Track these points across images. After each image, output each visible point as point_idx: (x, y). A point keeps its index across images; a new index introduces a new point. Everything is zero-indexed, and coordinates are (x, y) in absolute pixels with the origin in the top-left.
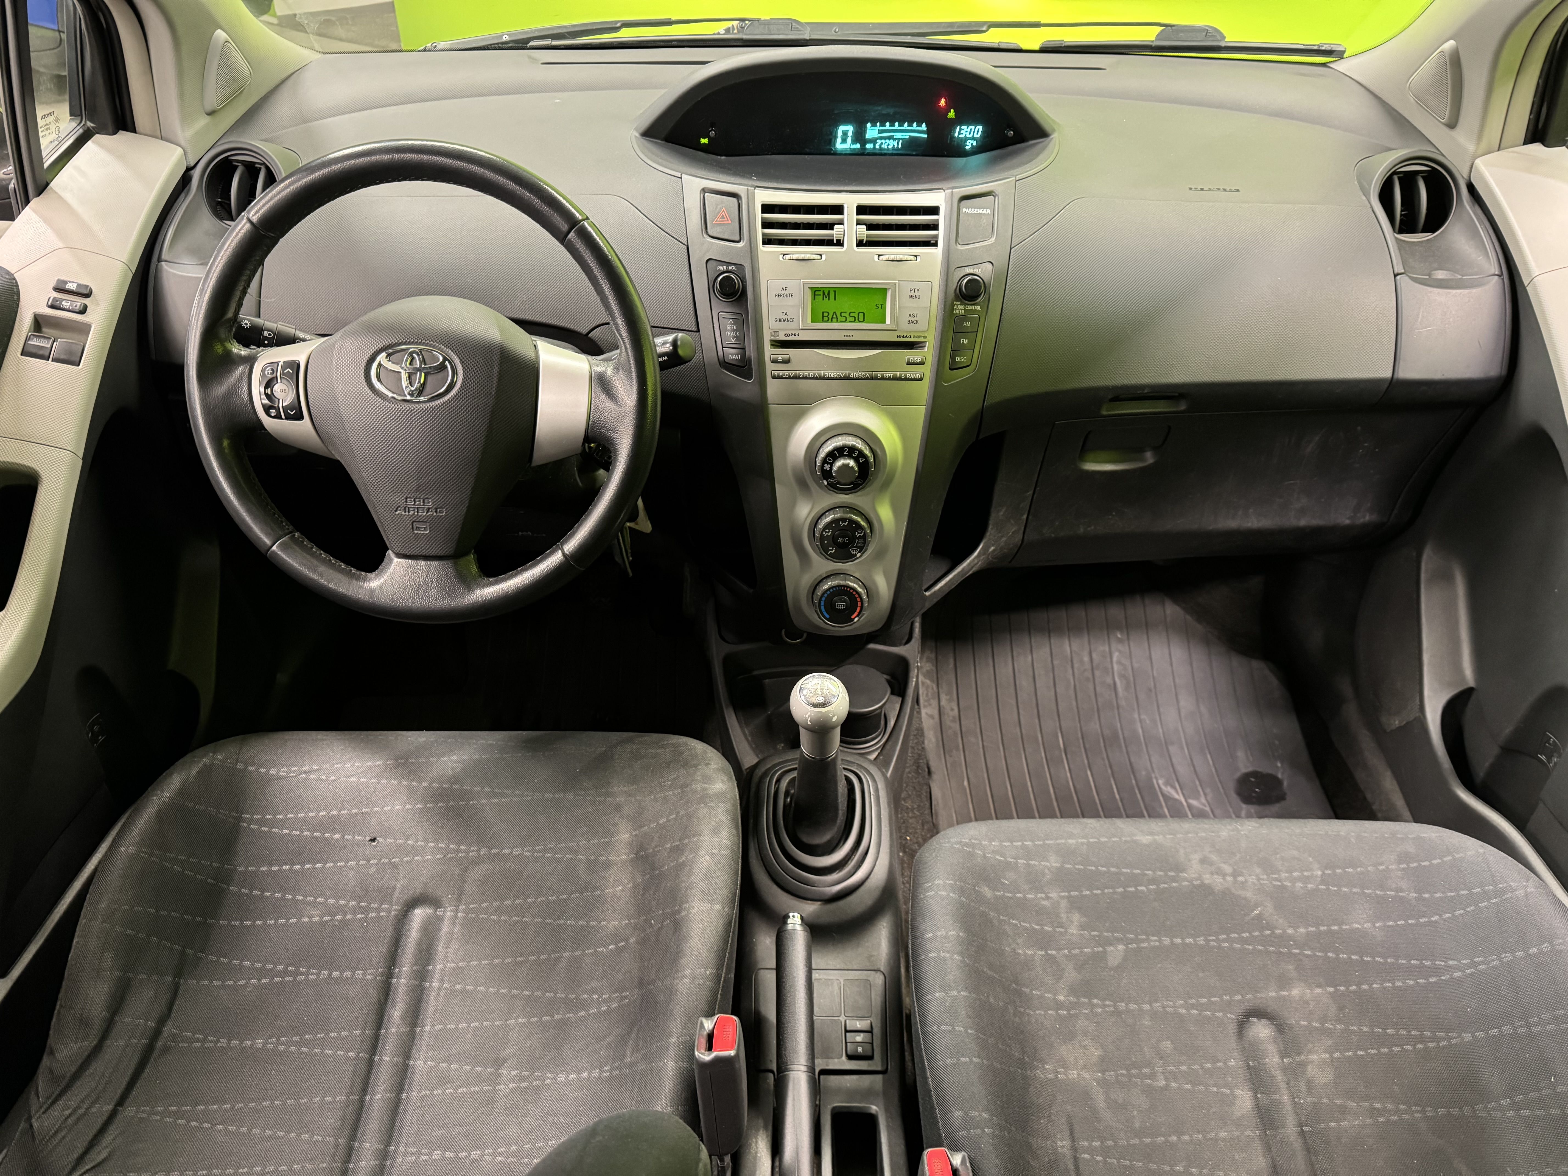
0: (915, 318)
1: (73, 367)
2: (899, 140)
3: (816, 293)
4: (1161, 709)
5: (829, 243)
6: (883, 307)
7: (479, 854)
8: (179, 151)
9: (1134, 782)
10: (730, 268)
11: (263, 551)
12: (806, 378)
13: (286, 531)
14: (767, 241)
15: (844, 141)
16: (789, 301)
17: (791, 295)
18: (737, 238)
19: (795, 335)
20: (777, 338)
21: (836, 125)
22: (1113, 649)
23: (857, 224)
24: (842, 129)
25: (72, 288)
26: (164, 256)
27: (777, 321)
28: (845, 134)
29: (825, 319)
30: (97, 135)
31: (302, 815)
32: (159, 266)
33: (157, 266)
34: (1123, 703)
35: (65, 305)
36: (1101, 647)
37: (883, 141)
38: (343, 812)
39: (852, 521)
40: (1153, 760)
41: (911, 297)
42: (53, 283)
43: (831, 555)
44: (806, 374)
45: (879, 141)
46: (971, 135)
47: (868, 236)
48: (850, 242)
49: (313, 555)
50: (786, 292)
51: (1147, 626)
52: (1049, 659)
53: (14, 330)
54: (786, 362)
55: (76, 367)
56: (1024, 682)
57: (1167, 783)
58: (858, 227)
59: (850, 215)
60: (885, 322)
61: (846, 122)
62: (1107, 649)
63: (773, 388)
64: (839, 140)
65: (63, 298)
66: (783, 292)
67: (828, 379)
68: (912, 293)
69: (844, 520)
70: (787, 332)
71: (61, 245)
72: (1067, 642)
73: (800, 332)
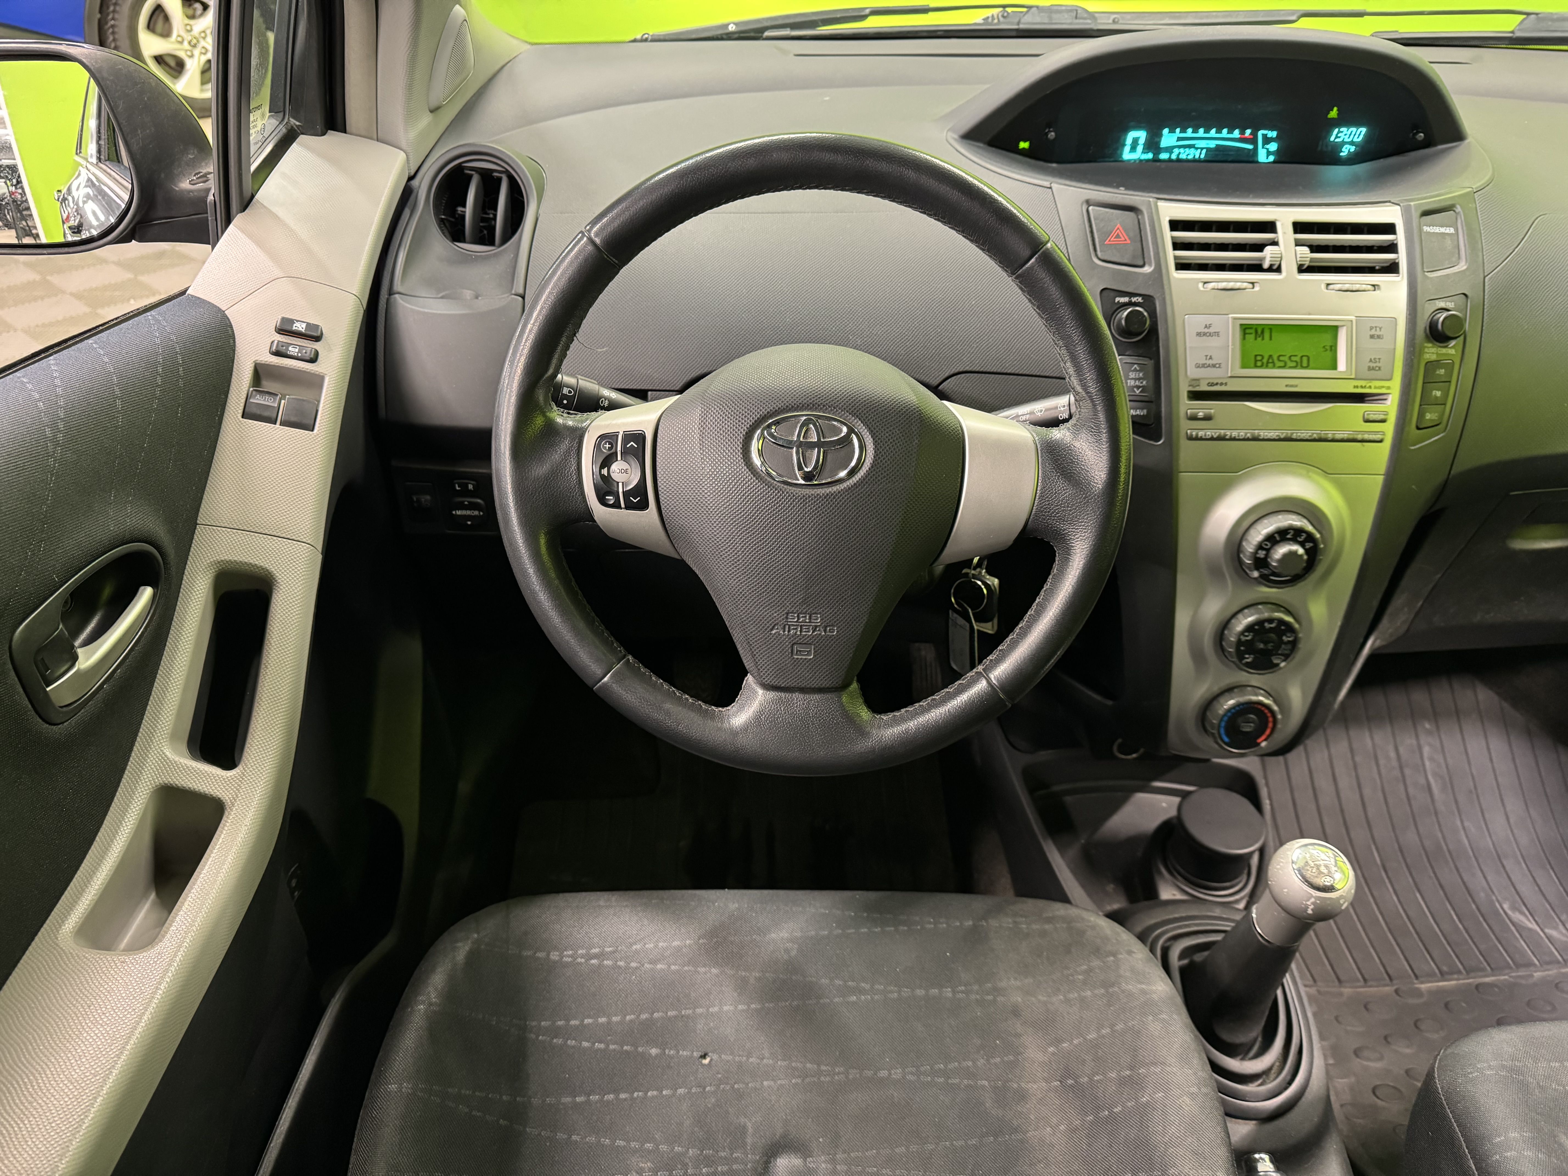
0: (1378, 364)
1: (307, 432)
2: (1202, 149)
3: (1248, 331)
4: (1487, 816)
5: (1256, 267)
6: (1333, 349)
7: (847, 1077)
8: (402, 156)
9: (1474, 906)
10: (1134, 300)
11: (589, 682)
12: (1234, 439)
13: (620, 655)
14: (1182, 266)
15: (1133, 148)
16: (1214, 342)
17: (1217, 334)
18: (1141, 263)
19: (1222, 384)
20: (1197, 389)
21: (1126, 130)
22: (1422, 742)
23: (1296, 245)
24: (1131, 135)
25: (300, 329)
26: (398, 286)
27: (1198, 366)
28: (1135, 141)
29: (1259, 364)
30: (302, 136)
31: (603, 1020)
32: (392, 300)
33: (388, 300)
34: (1441, 807)
35: (293, 351)
36: (1407, 741)
37: (1182, 150)
38: (656, 1015)
39: (1281, 622)
40: (1489, 878)
41: (1372, 337)
42: (275, 320)
43: (1248, 665)
44: (1235, 434)
45: (1176, 151)
46: (1350, 140)
47: (1312, 260)
48: (1289, 267)
49: (654, 686)
50: (1211, 330)
51: (1458, 714)
52: (1349, 755)
53: (232, 384)
54: (1208, 418)
55: (311, 433)
56: (1324, 783)
57: (1514, 908)
58: (1298, 248)
59: (1285, 233)
60: (1334, 367)
61: (1137, 127)
62: (1414, 742)
63: (1187, 452)
64: (1127, 149)
65: (289, 342)
66: (1206, 330)
67: (1264, 440)
68: (1373, 332)
69: (1270, 621)
70: (1211, 381)
71: (277, 273)
72: (1367, 734)
73: (1230, 381)
